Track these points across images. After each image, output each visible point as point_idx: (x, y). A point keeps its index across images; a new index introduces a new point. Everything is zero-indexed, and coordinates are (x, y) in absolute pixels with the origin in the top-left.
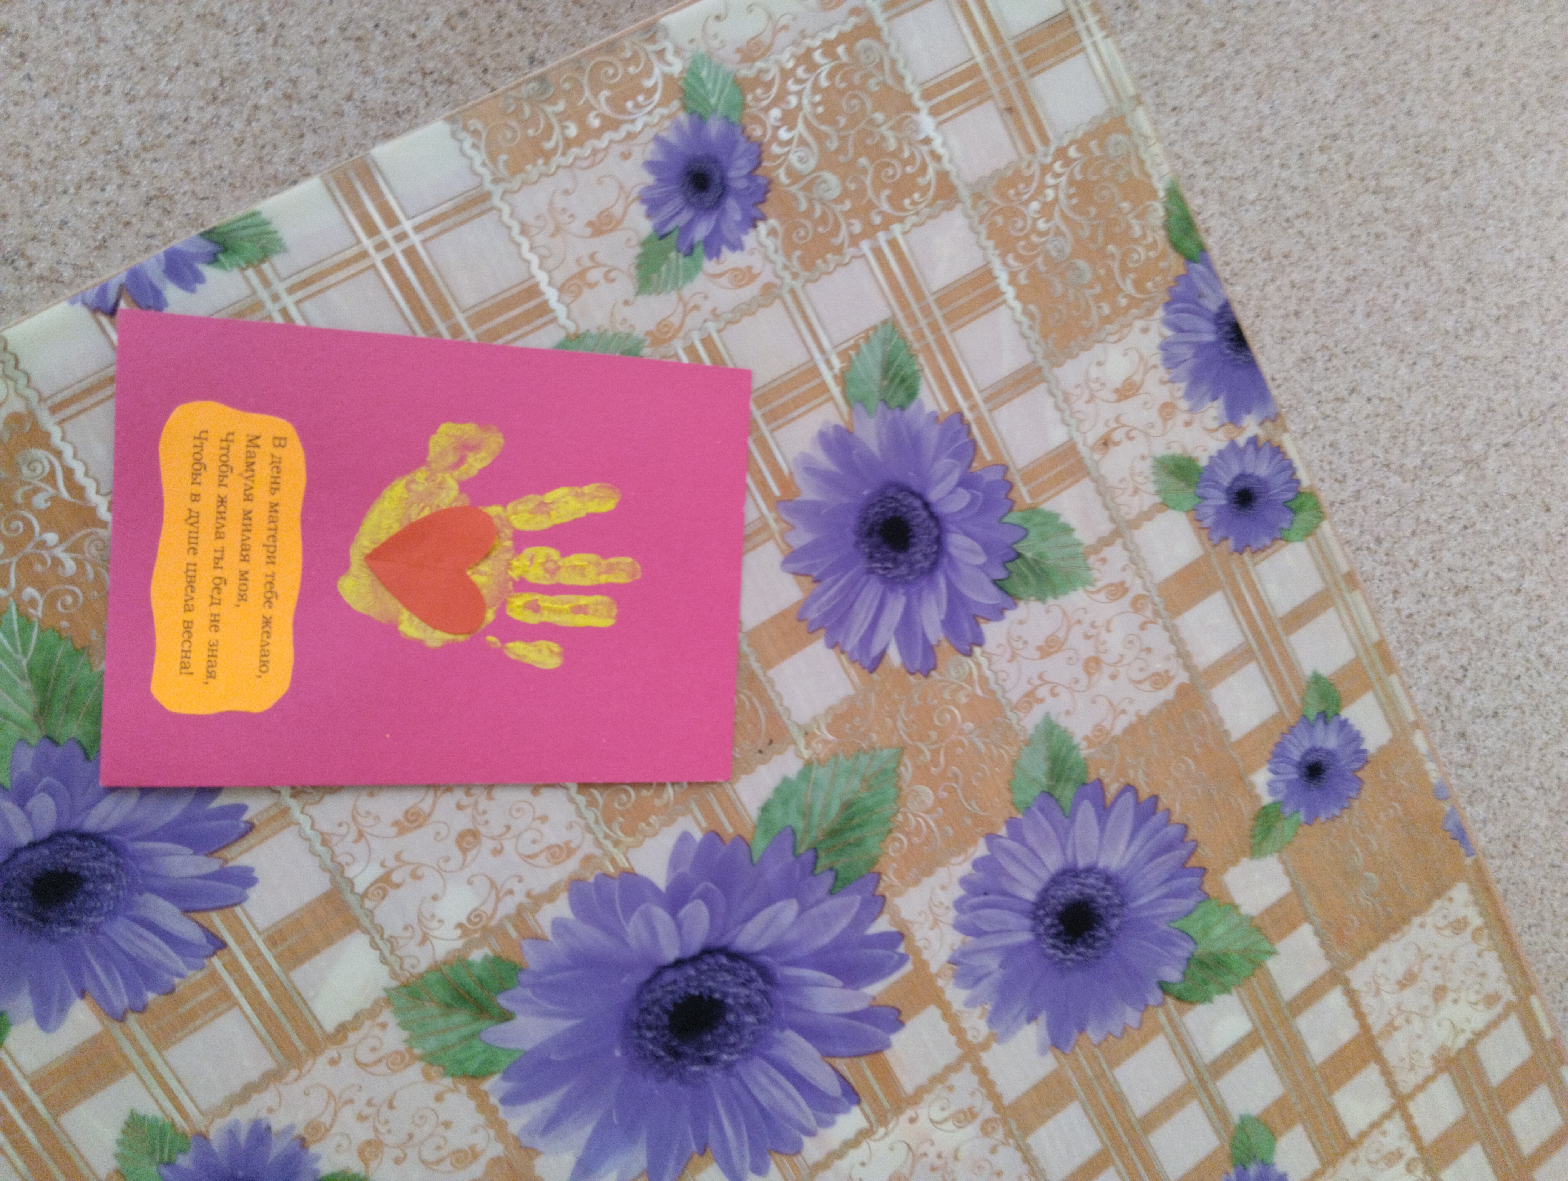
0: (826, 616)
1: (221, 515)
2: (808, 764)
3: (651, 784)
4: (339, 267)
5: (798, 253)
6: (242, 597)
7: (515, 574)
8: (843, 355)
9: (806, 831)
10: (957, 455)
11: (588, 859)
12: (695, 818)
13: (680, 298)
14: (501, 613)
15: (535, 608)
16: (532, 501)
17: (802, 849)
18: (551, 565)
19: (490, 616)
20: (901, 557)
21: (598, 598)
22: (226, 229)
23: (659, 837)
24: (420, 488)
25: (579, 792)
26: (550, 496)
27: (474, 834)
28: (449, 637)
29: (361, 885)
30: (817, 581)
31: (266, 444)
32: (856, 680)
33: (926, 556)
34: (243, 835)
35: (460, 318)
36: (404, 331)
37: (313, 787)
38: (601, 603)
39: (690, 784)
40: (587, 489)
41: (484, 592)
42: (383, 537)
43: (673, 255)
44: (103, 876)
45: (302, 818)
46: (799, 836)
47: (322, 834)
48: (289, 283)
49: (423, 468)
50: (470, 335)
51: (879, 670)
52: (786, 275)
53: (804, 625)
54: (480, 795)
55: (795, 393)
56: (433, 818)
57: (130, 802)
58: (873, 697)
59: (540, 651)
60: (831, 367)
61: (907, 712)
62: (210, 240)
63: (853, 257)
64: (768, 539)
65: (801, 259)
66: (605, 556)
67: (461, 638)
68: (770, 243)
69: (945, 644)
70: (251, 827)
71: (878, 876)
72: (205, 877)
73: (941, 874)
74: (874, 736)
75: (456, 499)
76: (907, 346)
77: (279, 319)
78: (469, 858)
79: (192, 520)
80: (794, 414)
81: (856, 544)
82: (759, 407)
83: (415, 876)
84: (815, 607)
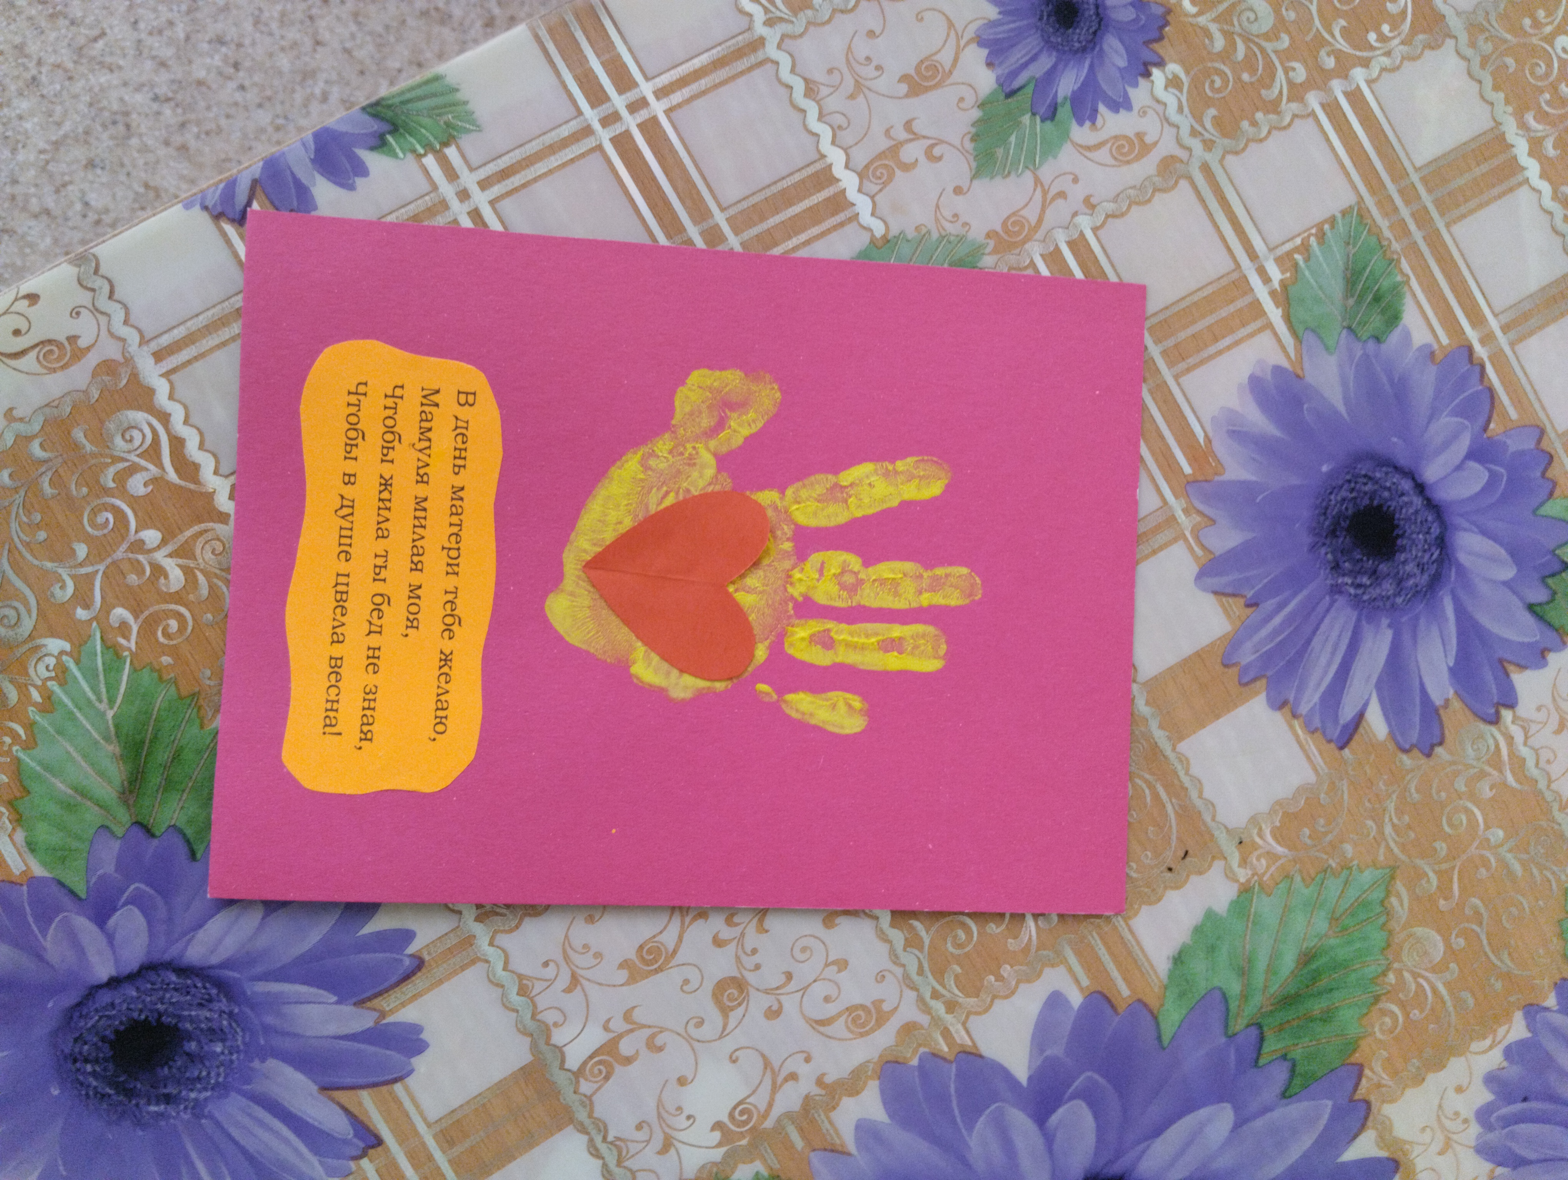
0: (1267, 659)
1: (384, 505)
2: (1246, 890)
3: (1002, 915)
4: (552, 149)
5: (1212, 112)
6: (412, 623)
7: (796, 591)
8: (1284, 261)
9: (1245, 997)
10: (1466, 411)
11: (909, 1029)
12: (1070, 970)
13: (1037, 181)
14: (777, 649)
15: (826, 641)
16: (821, 482)
17: (1238, 1025)
18: (849, 579)
19: (761, 653)
20: (1383, 568)
21: (919, 628)
22: (397, 100)
23: (1014, 998)
24: (662, 466)
25: (893, 925)
26: (847, 477)
27: (739, 984)
28: (702, 684)
29: (575, 1058)
30: (1252, 604)
31: (447, 400)
32: (1318, 760)
33: (1422, 567)
34: (407, 977)
35: (720, 218)
36: (639, 237)
37: (508, 906)
38: (923, 636)
39: (1061, 916)
40: (900, 465)
41: (752, 617)
42: (609, 536)
43: (1026, 119)
44: (211, 1030)
45: (491, 952)
46: (1233, 1005)
47: (520, 977)
48: (483, 173)
49: (667, 436)
50: (734, 242)
51: (1353, 744)
52: (1196, 145)
53: (1234, 672)
54: (746, 922)
55: (1210, 320)
56: (680, 958)
57: (252, 919)
58: (1345, 786)
59: (834, 707)
60: (1266, 279)
61: (1400, 812)
62: (376, 116)
63: (1295, 116)
64: (1175, 540)
65: (1217, 122)
66: (928, 566)
67: (720, 686)
68: (1170, 99)
69: (1456, 704)
70: (419, 964)
71: (1359, 1070)
72: (352, 1037)
73: (1456, 1067)
74: (1349, 849)
75: (714, 481)
76: (1382, 246)
77: (466, 223)
78: (732, 1024)
79: (345, 511)
80: (1212, 350)
81: (1313, 547)
82: (1157, 341)
83: (654, 1047)
84: (1248, 645)
